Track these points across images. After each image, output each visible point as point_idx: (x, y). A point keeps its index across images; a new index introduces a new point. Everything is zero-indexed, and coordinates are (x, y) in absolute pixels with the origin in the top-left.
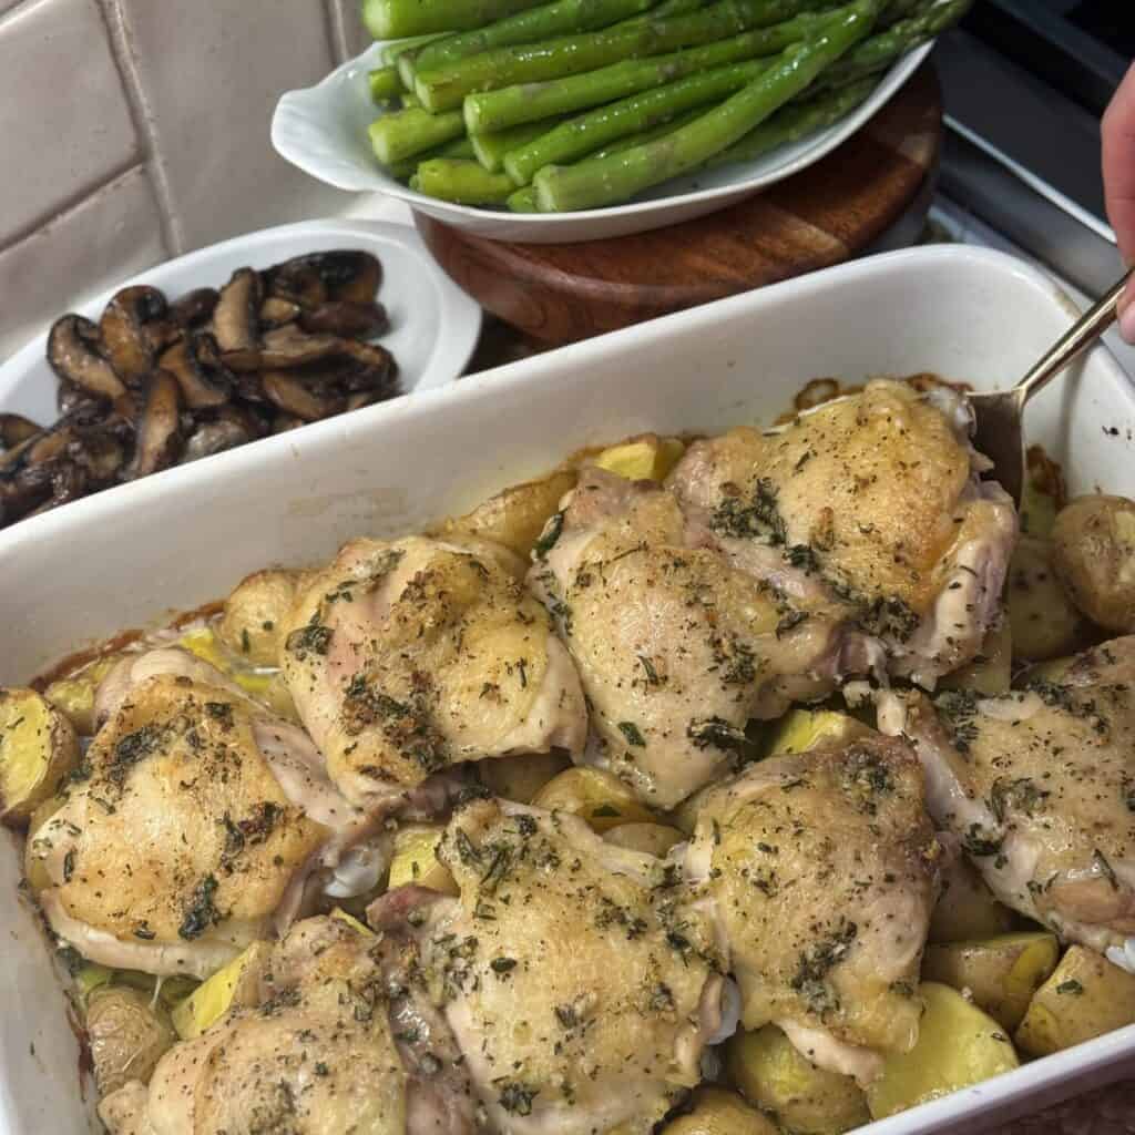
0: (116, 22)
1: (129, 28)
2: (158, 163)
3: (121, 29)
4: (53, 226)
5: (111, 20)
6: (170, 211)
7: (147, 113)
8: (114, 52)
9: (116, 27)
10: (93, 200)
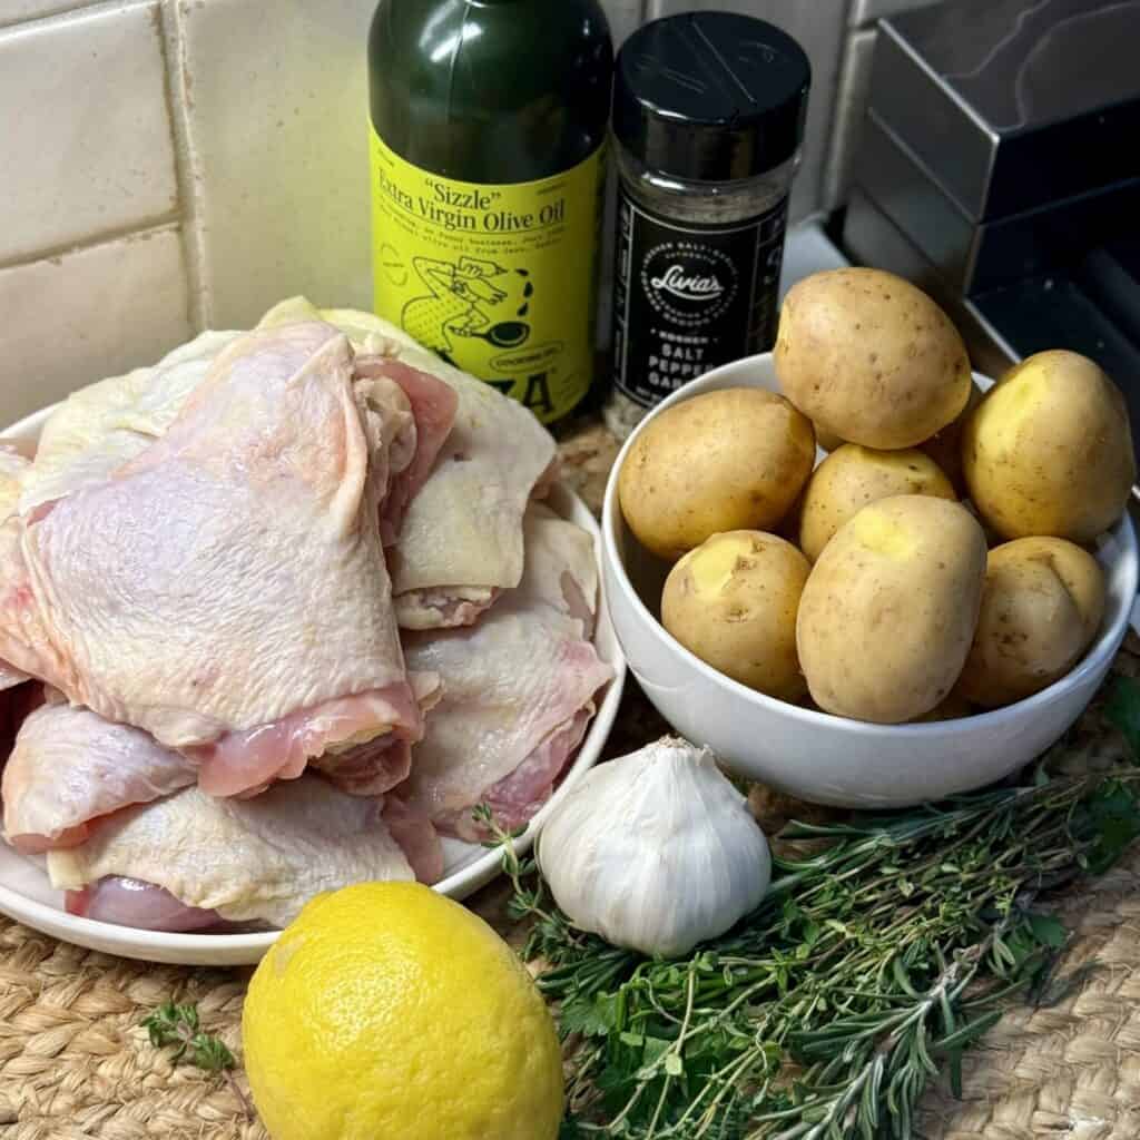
0: (175, 61)
1: (191, 73)
2: (198, 227)
3: (181, 69)
4: (66, 258)
5: (171, 57)
6: (203, 283)
7: (195, 169)
8: (168, 92)
9: (175, 67)
10: (117, 244)
